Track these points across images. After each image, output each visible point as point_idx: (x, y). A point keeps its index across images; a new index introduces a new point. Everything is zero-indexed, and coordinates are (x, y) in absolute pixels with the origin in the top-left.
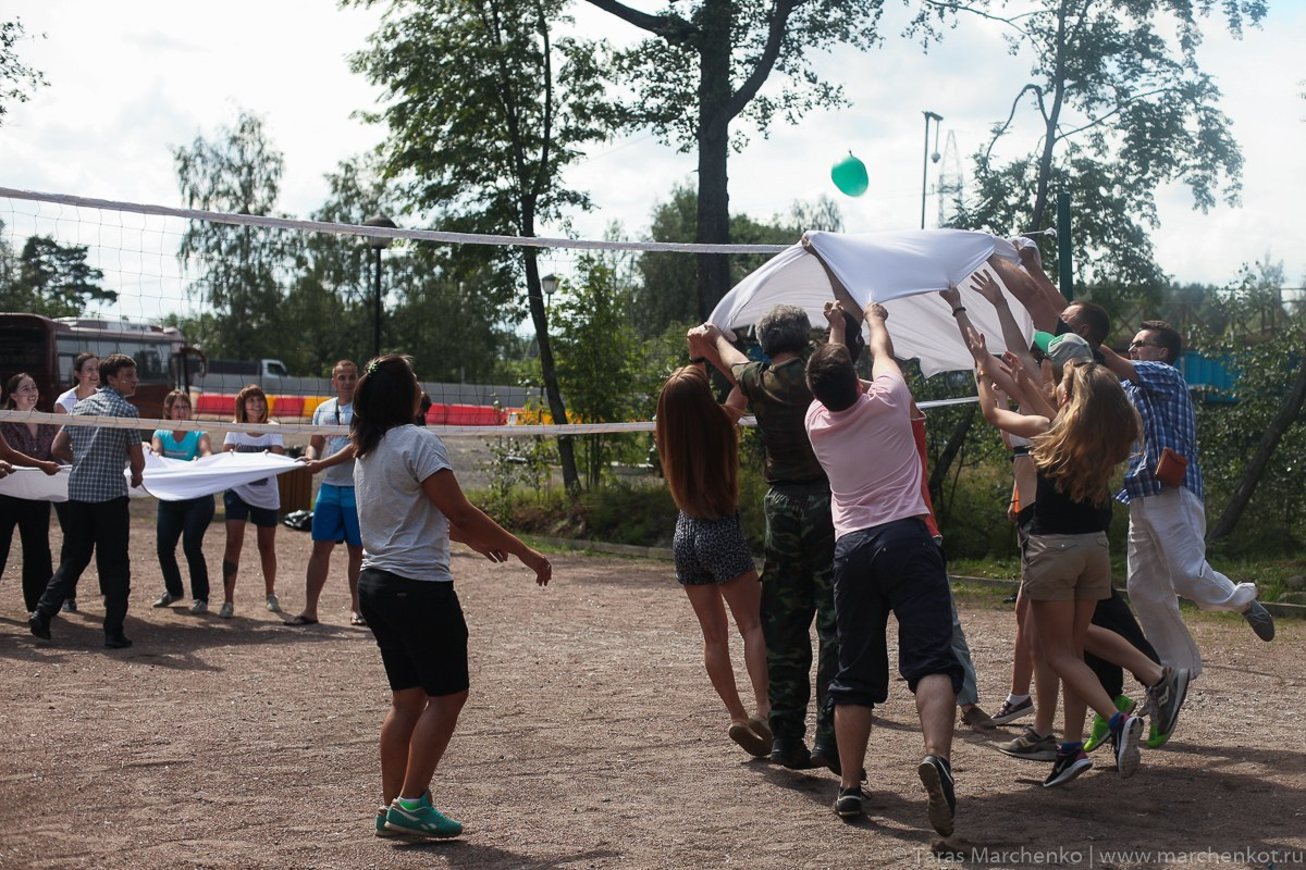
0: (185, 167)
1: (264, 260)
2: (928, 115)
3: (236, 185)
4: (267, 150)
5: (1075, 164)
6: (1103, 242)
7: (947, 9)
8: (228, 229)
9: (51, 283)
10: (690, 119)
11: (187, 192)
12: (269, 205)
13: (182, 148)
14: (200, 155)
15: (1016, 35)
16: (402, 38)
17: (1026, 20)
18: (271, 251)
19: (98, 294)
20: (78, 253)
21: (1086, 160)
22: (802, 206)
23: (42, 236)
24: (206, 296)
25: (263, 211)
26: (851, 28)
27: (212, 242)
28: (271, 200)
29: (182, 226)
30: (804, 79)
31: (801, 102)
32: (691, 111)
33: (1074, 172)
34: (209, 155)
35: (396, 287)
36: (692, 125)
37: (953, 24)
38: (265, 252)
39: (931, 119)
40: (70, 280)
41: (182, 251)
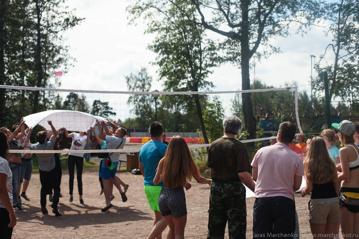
0: (128, 81)
1: (148, 103)
2: (312, 56)
3: (141, 85)
4: (148, 75)
5: (345, 66)
6: (355, 87)
7: (307, 25)
8: (139, 96)
9: (100, 111)
10: (239, 60)
11: (129, 87)
12: (149, 89)
13: (128, 76)
14: (132, 77)
15: (327, 30)
16: (160, 42)
17: (329, 26)
18: (150, 101)
19: (111, 113)
20: (106, 104)
21: (348, 64)
22: (287, 83)
23: (97, 100)
24: (134, 113)
25: (148, 90)
26: (282, 32)
27: (135, 99)
28: (149, 88)
29: (128, 96)
30: (269, 47)
31: (269, 53)
32: (239, 57)
33: (345, 68)
34: (134, 77)
35: (182, 109)
36: (239, 61)
37: (309, 29)
38: (149, 101)
39: (313, 57)
40: (105, 110)
41: (128, 102)
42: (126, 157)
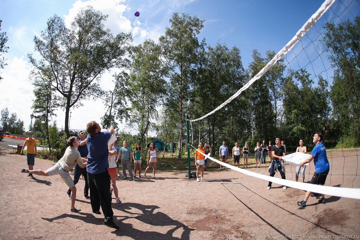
3: (5, 114)
4: (8, 111)
11: (2, 114)
13: (2, 110)
18: (7, 121)
24: (2, 125)
42: (17, 146)
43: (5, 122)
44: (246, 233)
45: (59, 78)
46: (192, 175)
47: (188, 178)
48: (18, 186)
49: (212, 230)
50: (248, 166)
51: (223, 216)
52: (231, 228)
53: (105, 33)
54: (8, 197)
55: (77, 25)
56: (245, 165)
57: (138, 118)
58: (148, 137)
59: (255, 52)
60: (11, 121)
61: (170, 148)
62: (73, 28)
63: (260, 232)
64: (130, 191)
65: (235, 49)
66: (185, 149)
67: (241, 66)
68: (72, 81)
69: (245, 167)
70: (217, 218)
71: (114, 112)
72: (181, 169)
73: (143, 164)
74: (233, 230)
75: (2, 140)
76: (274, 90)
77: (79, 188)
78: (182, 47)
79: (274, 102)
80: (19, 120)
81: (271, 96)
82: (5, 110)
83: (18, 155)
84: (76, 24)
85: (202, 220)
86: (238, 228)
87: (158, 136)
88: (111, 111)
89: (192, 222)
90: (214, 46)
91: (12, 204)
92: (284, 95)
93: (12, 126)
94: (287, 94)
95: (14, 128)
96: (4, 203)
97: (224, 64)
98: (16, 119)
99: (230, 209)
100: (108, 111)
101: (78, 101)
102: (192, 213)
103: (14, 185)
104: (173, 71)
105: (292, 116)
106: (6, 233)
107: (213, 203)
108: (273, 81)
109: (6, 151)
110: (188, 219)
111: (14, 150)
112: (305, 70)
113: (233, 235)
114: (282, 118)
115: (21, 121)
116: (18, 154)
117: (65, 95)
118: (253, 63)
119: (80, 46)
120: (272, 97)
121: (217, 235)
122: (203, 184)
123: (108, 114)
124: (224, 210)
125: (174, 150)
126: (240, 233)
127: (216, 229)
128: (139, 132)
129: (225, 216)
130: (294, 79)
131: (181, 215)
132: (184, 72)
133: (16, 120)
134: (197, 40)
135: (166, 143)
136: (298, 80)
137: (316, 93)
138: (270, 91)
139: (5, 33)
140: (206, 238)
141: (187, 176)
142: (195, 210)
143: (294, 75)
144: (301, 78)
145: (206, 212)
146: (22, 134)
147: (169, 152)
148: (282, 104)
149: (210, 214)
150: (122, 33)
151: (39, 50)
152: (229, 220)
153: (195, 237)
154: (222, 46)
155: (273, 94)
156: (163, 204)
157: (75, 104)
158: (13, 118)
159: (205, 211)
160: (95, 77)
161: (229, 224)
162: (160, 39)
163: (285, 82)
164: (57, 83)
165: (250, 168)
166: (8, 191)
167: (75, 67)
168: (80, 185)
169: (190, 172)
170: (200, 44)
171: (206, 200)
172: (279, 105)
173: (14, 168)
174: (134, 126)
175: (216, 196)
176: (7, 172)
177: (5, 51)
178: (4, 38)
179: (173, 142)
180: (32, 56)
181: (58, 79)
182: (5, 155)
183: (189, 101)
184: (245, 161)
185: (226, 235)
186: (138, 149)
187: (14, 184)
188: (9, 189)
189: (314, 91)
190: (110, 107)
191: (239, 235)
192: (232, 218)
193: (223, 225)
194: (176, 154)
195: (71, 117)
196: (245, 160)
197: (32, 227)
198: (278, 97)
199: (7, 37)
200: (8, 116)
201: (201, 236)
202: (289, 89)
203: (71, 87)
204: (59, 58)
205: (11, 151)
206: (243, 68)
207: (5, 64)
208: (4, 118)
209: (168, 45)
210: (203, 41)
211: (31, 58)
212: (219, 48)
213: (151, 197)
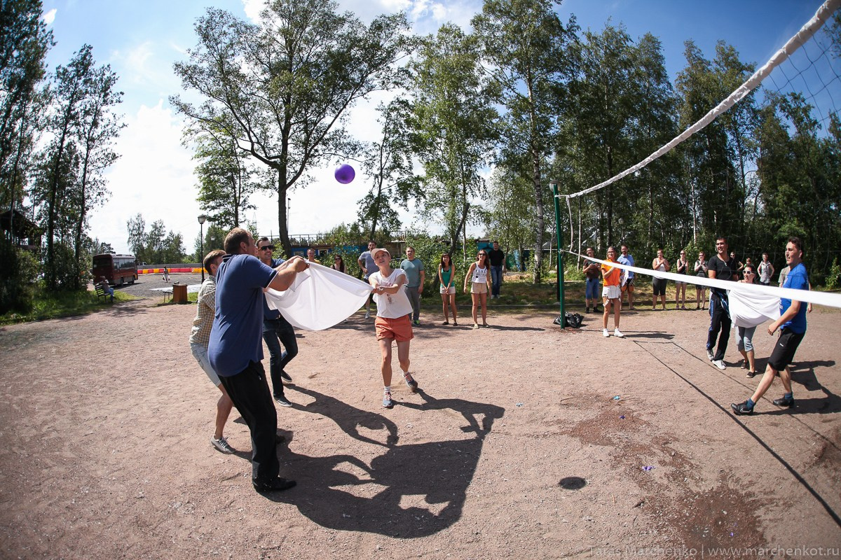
0: (129, 225)
3: (137, 228)
4: (142, 220)
11: (129, 230)
12: (143, 231)
13: (128, 221)
18: (143, 240)
19: (113, 252)
23: (104, 243)
24: (132, 250)
27: (133, 240)
29: (128, 237)
34: (132, 222)
40: (108, 251)
41: (128, 242)
42: (172, 288)
43: (137, 243)
44: (681, 455)
45: (253, 130)
46: (568, 321)
47: (560, 326)
48: (180, 371)
49: (613, 444)
50: (687, 306)
51: (635, 414)
52: (652, 441)
53: (341, 21)
54: (160, 398)
55: (274, 16)
56: (680, 302)
57: (441, 197)
58: (467, 237)
59: (690, 46)
60: (151, 238)
61: (515, 262)
62: (268, 24)
63: (710, 456)
64: (434, 356)
65: (650, 39)
66: (548, 262)
67: (665, 77)
68: (285, 132)
69: (680, 307)
70: (623, 418)
71: (389, 186)
72: (543, 307)
73: (458, 297)
74: (655, 446)
75: (135, 282)
76: (737, 135)
77: (322, 358)
78: (526, 36)
79: (739, 162)
80: (171, 233)
81: (731, 149)
82: (134, 219)
83: (177, 306)
84: (271, 12)
85: (592, 421)
86: (667, 443)
87: (487, 235)
88: (380, 186)
89: (571, 426)
90: (599, 32)
91: (169, 411)
92: (759, 149)
93: (155, 249)
94: (766, 146)
95: (161, 253)
96: (150, 413)
97: (625, 72)
98: (162, 234)
99: (651, 399)
100: (374, 186)
101: (303, 173)
102: (571, 404)
103: (172, 370)
104: (513, 90)
105: (780, 199)
106: (156, 477)
107: (614, 384)
108: (735, 115)
109: (146, 302)
110: (562, 417)
111: (167, 297)
112: (801, 96)
113: (656, 459)
114: (756, 201)
115: (176, 234)
116: (175, 304)
117: (273, 165)
118: (687, 70)
119: (291, 58)
120: (734, 151)
121: (624, 455)
122: (592, 341)
123: (376, 194)
124: (638, 402)
125: (524, 264)
126: (670, 455)
127: (622, 441)
128: (445, 228)
129: (640, 415)
130: (779, 114)
131: (548, 408)
132: (539, 90)
133: (164, 235)
134: (557, 19)
135: (508, 251)
136: (787, 117)
137: (826, 151)
138: (730, 137)
139: (106, 66)
140: (601, 461)
141: (556, 323)
142: (578, 398)
143: (779, 105)
144: (793, 113)
145: (600, 404)
146: (180, 262)
147: (513, 271)
148: (756, 168)
149: (609, 409)
150: (383, 16)
151: (195, 84)
152: (648, 424)
153: (576, 458)
154: (617, 30)
155: (736, 144)
156: (509, 384)
157: (298, 181)
158: (157, 232)
159: (598, 401)
160: (337, 116)
161: (648, 432)
162: (473, 21)
163: (759, 118)
164: (251, 141)
165: (690, 309)
166: (158, 384)
167: (287, 102)
168: (323, 352)
169: (563, 313)
170: (565, 28)
171: (599, 378)
172: (750, 171)
173: (169, 334)
174: (434, 216)
175: (620, 369)
176: (155, 346)
177: (115, 101)
178: (105, 77)
179: (521, 247)
180: (180, 98)
181: (251, 134)
182: (144, 311)
183: (554, 154)
184: (681, 294)
185: (642, 457)
186: (447, 264)
187: (171, 368)
188: (159, 381)
189: (822, 145)
190: (376, 176)
191: (668, 459)
192: (654, 420)
193: (636, 435)
194: (529, 276)
195: (289, 208)
196: (681, 291)
197: (217, 455)
198: (745, 152)
199: (114, 74)
200: (145, 229)
201: (590, 457)
202: (770, 135)
203: (285, 145)
204: (244, 92)
205: (159, 299)
206: (669, 83)
207: (121, 125)
208: (134, 235)
209: (493, 33)
210: (571, 21)
211: (178, 104)
212: (611, 35)
213: (482, 369)
